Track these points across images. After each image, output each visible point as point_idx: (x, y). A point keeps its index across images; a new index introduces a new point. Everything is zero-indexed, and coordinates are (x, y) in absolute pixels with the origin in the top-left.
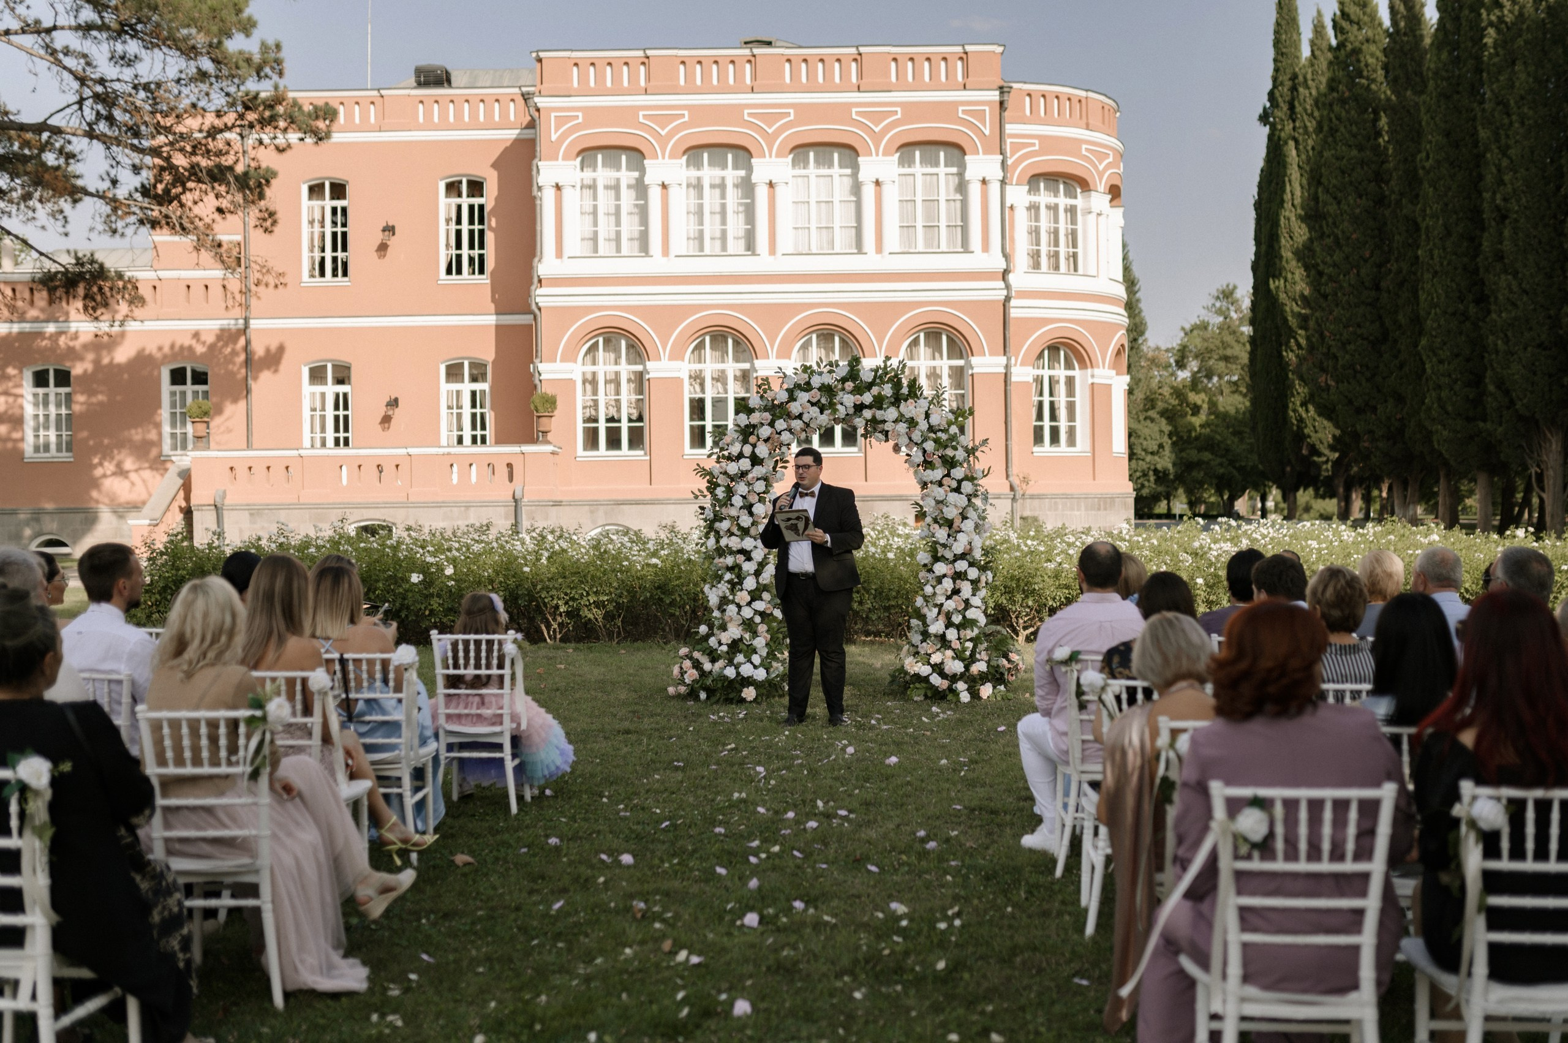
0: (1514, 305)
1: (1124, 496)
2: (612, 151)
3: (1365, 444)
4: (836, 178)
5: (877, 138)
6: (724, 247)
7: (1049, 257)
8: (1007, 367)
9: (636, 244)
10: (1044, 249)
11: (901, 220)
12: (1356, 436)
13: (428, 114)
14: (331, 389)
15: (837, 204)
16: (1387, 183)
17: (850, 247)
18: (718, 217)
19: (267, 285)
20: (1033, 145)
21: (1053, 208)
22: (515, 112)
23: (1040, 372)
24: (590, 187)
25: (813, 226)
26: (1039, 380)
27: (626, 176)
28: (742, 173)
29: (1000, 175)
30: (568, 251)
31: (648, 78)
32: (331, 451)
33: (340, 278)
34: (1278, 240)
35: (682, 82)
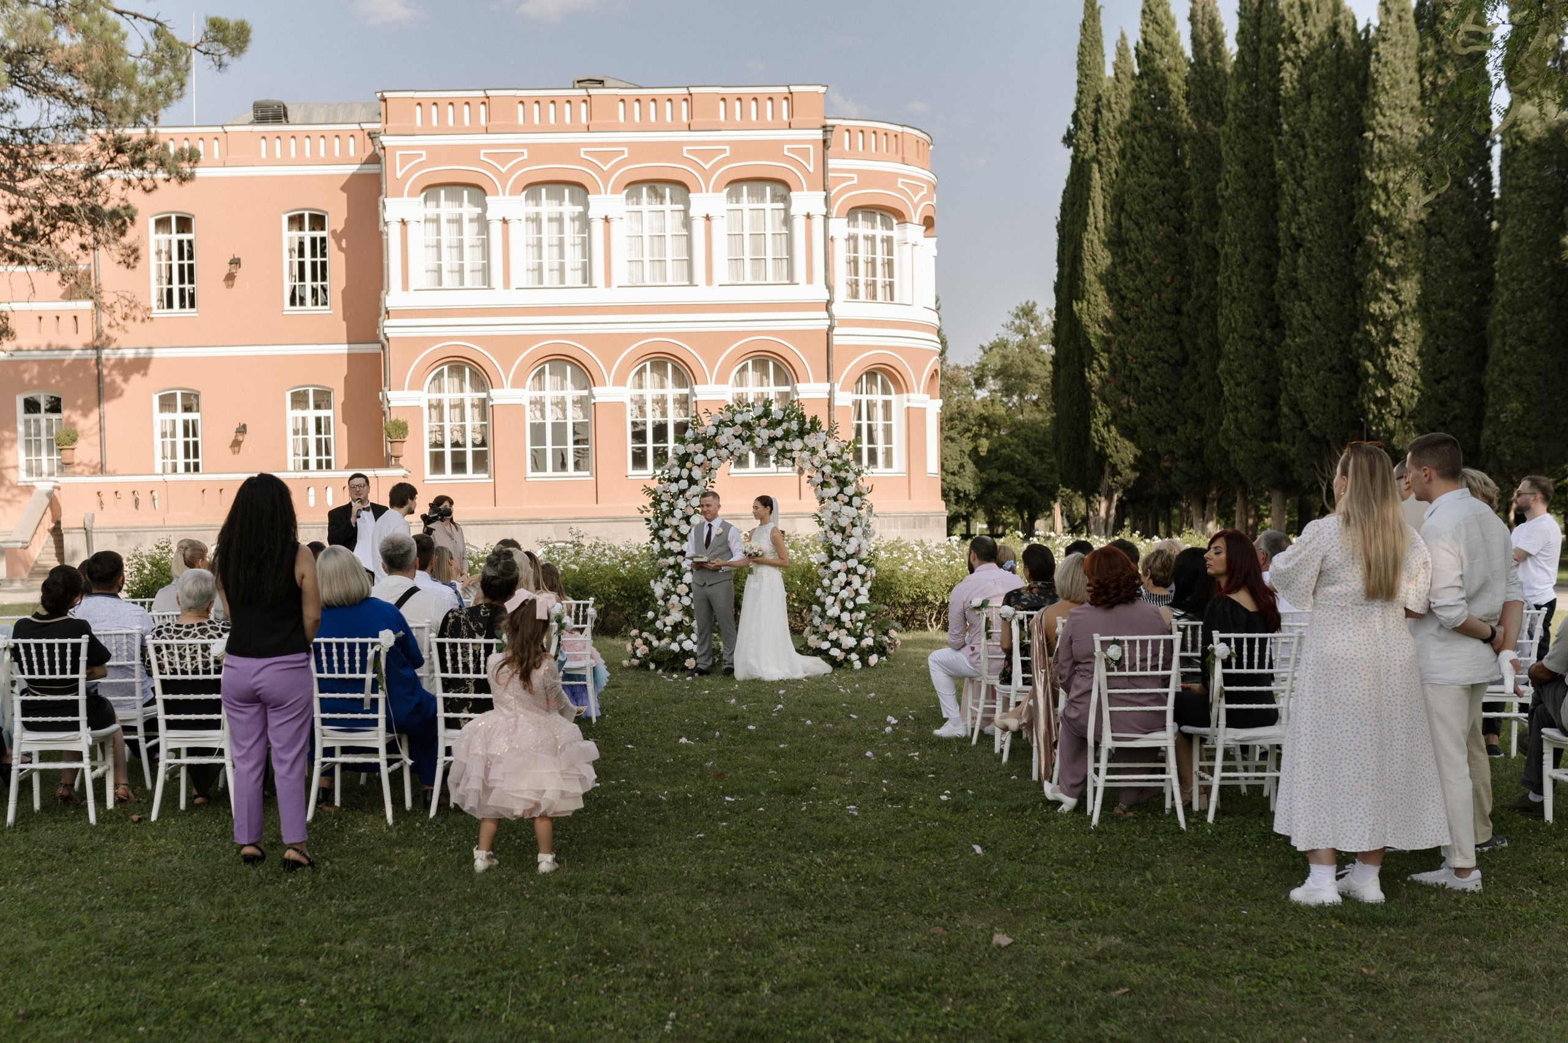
0: (1307, 330)
1: (938, 514)
2: (454, 188)
3: (1165, 464)
4: (668, 214)
5: (707, 175)
6: (562, 279)
7: (867, 285)
8: (831, 393)
9: (479, 275)
10: (862, 278)
11: (730, 253)
12: (1157, 456)
13: (271, 150)
14: (180, 416)
15: (668, 239)
16: (1189, 209)
17: (682, 279)
18: (556, 250)
19: (134, 319)
20: (852, 179)
21: (871, 239)
22: (356, 150)
23: (858, 397)
24: (433, 221)
25: (647, 259)
26: (858, 404)
27: (469, 210)
28: (580, 209)
29: (824, 211)
30: (413, 284)
31: (489, 118)
32: (182, 476)
33: (187, 309)
34: (1082, 264)
35: (521, 121)
